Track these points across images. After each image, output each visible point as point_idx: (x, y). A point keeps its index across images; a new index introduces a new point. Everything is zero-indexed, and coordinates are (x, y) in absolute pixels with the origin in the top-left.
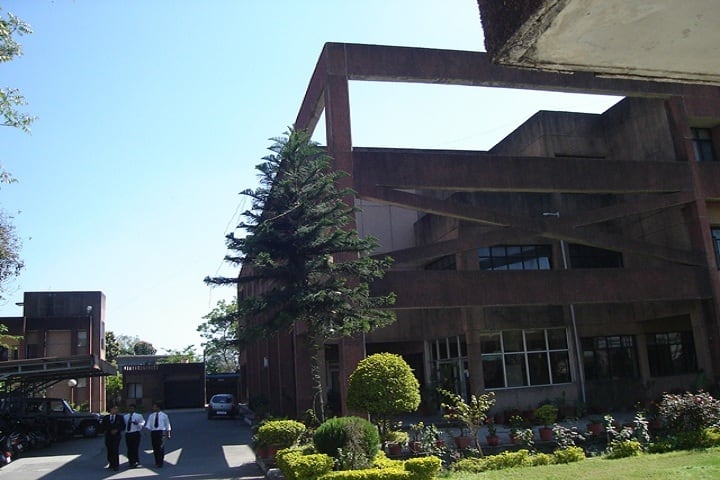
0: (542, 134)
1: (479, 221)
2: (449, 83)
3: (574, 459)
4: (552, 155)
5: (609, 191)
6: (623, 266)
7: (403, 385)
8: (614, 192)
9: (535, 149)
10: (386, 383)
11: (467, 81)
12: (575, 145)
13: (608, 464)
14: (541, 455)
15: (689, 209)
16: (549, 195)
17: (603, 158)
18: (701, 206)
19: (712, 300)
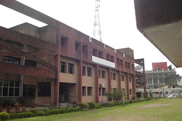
0: (25, 29)
6: (36, 67)
9: (23, 32)
12: (32, 34)
15: (56, 56)
18: (59, 56)
19: (57, 79)
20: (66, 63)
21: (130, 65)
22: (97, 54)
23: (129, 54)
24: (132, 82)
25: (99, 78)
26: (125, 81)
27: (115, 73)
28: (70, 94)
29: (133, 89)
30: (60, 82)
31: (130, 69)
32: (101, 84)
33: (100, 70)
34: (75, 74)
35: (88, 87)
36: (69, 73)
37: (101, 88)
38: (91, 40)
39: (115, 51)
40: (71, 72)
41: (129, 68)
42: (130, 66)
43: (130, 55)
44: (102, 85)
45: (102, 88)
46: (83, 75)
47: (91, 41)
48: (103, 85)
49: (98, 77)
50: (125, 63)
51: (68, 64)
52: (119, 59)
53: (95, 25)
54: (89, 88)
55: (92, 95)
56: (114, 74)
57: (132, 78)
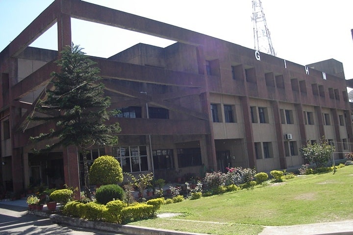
0: (140, 54)
1: (125, 94)
2: (114, 26)
3: (181, 201)
4: (143, 65)
5: (164, 84)
6: (169, 118)
7: (118, 170)
8: (166, 84)
9: (136, 61)
10: (111, 169)
11: (122, 26)
12: (153, 61)
13: (193, 202)
14: (168, 200)
15: (203, 96)
16: (141, 83)
17: (163, 68)
18: (208, 94)
19: (210, 134)
20: (220, 104)
21: (339, 92)
22: (274, 80)
23: (334, 73)
24: (345, 125)
25: (282, 125)
26: (331, 124)
27: (310, 112)
28: (234, 157)
29: (349, 137)
30: (215, 140)
31: (339, 100)
32: (287, 135)
33: (283, 110)
34: (238, 122)
35: (264, 143)
36: (228, 122)
37: (287, 142)
38: (259, 56)
39: (307, 71)
40: (231, 119)
41: (336, 99)
42: (339, 94)
43: (336, 72)
44: (290, 138)
45: (290, 142)
46: (253, 122)
47: (259, 59)
48: (291, 136)
49: (280, 122)
50: (328, 91)
51: (224, 105)
52: (316, 84)
53: (255, 20)
54: (266, 145)
55: (273, 157)
56: (308, 113)
57: (345, 117)
